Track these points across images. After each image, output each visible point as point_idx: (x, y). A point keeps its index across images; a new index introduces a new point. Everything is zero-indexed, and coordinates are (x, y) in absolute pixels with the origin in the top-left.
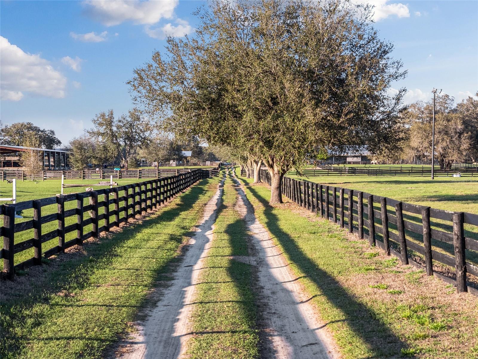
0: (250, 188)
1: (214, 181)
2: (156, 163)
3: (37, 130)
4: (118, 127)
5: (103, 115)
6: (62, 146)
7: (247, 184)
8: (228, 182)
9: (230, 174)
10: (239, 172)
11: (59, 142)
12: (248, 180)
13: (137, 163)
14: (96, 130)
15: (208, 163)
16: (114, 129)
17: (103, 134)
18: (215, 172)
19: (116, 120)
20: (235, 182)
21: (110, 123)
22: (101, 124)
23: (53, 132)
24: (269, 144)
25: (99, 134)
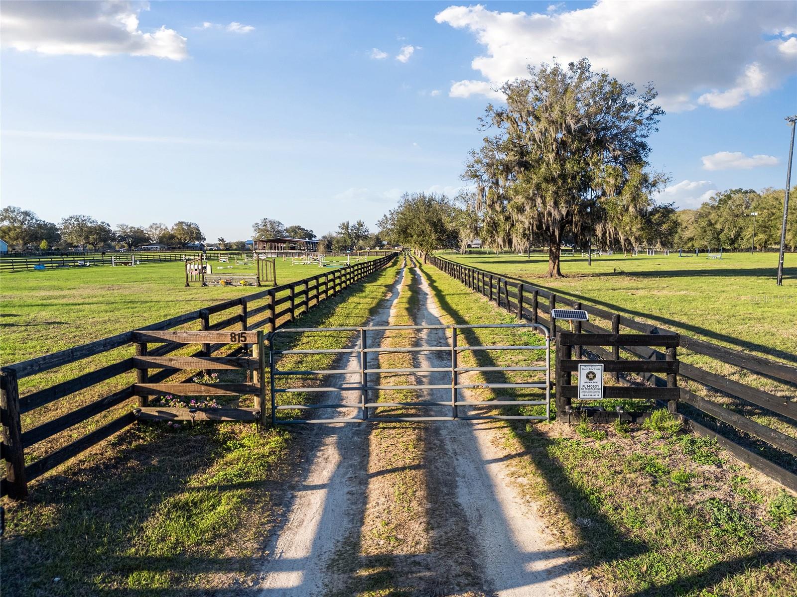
0: (417, 260)
1: (401, 257)
2: (369, 248)
3: (303, 229)
4: (351, 230)
5: (344, 224)
6: (317, 239)
7: (415, 258)
8: (408, 258)
9: (408, 254)
10: (413, 254)
11: (315, 237)
12: (416, 256)
13: (361, 248)
14: (340, 232)
15: (396, 248)
16: (350, 231)
17: (344, 234)
18: (401, 253)
19: (350, 225)
20: (411, 258)
21: (347, 228)
22: (343, 229)
23: (312, 231)
24: (421, 245)
25: (341, 233)
